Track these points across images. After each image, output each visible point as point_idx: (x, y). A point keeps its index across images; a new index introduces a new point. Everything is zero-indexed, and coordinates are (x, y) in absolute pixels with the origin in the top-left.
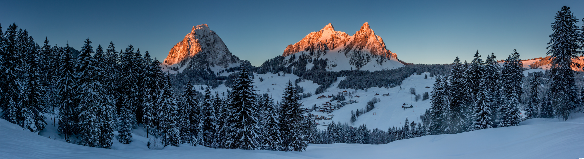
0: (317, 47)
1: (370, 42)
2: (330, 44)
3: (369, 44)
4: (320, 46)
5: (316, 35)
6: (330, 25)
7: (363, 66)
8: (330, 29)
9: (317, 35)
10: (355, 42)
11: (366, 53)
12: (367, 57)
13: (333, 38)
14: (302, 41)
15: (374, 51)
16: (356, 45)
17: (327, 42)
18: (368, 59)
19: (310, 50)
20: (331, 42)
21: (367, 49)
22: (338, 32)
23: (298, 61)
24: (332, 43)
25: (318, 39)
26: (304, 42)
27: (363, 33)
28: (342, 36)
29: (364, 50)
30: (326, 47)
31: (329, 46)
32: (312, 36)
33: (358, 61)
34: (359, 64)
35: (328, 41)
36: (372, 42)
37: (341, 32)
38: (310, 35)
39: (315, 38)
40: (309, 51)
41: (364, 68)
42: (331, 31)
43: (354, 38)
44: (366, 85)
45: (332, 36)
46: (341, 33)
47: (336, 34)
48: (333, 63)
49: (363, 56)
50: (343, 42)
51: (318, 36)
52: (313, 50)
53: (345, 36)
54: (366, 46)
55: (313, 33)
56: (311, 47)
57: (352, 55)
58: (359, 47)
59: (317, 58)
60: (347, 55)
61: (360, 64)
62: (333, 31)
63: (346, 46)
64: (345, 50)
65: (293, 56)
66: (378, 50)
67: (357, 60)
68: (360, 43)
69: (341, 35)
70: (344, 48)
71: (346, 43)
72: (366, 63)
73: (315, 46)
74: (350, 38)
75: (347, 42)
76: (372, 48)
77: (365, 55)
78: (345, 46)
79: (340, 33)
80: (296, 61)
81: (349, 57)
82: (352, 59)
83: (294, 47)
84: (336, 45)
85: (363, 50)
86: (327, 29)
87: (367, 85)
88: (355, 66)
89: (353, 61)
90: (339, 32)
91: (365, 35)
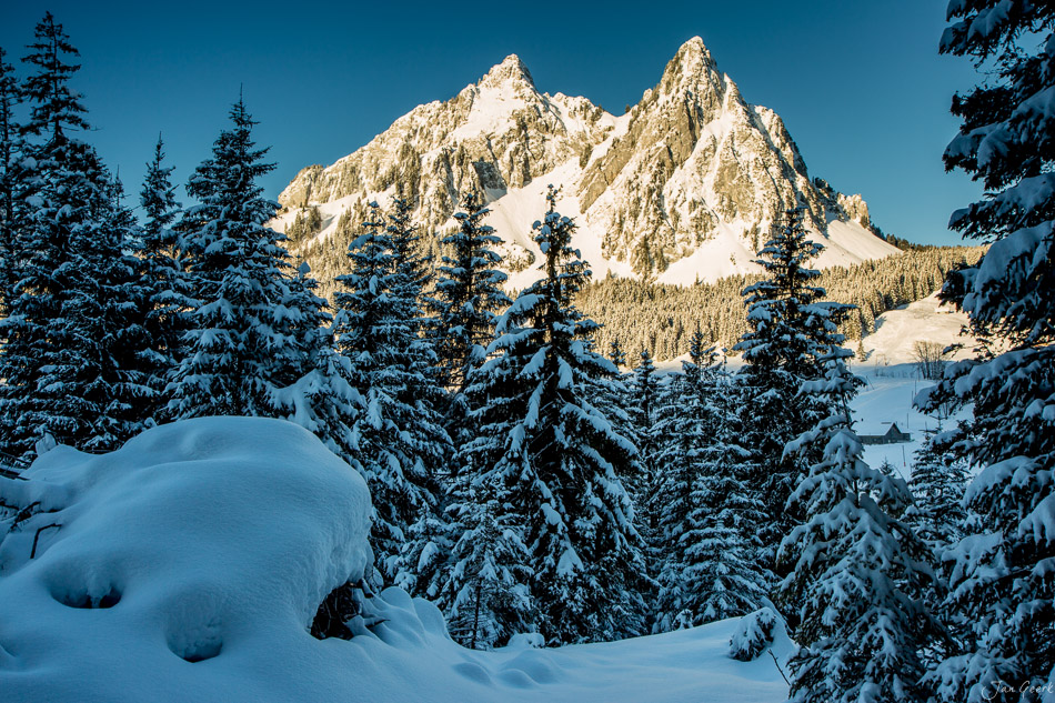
0: (435, 171)
1: (715, 140)
2: (506, 157)
3: (707, 150)
4: (454, 167)
5: (440, 118)
6: (512, 61)
7: (671, 265)
8: (509, 83)
9: (446, 116)
10: (633, 144)
11: (690, 196)
12: (693, 214)
13: (523, 127)
14: (371, 150)
15: (735, 182)
16: (638, 155)
17: (489, 146)
18: (703, 224)
19: (400, 188)
20: (512, 147)
21: (697, 176)
22: (553, 100)
23: (329, 242)
24: (517, 150)
25: (450, 134)
26: (384, 152)
27: (674, 91)
28: (573, 114)
29: (680, 182)
30: (486, 175)
31: (502, 166)
32: (422, 121)
33: (646, 239)
34: (650, 256)
35: (498, 143)
36: (727, 135)
37: (570, 99)
38: (412, 119)
39: (436, 132)
40: (393, 189)
41: (678, 275)
42: (517, 94)
43: (631, 122)
44: (653, 341)
45: (518, 116)
46: (566, 104)
47: (541, 107)
48: (513, 253)
49: (673, 211)
50: (575, 145)
51: (452, 123)
52: (413, 184)
53: (589, 114)
54: (690, 163)
55: (429, 106)
56: (403, 170)
57: (616, 207)
58: (654, 163)
59: (429, 229)
60: (590, 210)
61: (660, 255)
62: (528, 91)
63: (590, 164)
64: (584, 184)
65: (307, 215)
66: (752, 179)
67: (643, 234)
68: (661, 144)
69: (565, 111)
70: (578, 176)
71: (589, 149)
72: (689, 248)
73: (424, 162)
74: (610, 129)
75: (595, 147)
76: (722, 170)
77: (686, 205)
78: (583, 165)
79: (560, 105)
80: (322, 241)
81: (604, 221)
82: (616, 227)
83: (332, 180)
84: (541, 162)
85: (672, 180)
86: (497, 84)
87: (659, 344)
88: (628, 262)
89: (622, 240)
90: (558, 100)
91: (686, 102)
